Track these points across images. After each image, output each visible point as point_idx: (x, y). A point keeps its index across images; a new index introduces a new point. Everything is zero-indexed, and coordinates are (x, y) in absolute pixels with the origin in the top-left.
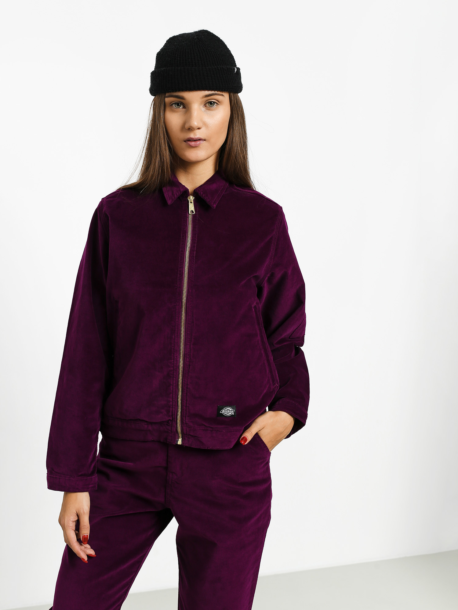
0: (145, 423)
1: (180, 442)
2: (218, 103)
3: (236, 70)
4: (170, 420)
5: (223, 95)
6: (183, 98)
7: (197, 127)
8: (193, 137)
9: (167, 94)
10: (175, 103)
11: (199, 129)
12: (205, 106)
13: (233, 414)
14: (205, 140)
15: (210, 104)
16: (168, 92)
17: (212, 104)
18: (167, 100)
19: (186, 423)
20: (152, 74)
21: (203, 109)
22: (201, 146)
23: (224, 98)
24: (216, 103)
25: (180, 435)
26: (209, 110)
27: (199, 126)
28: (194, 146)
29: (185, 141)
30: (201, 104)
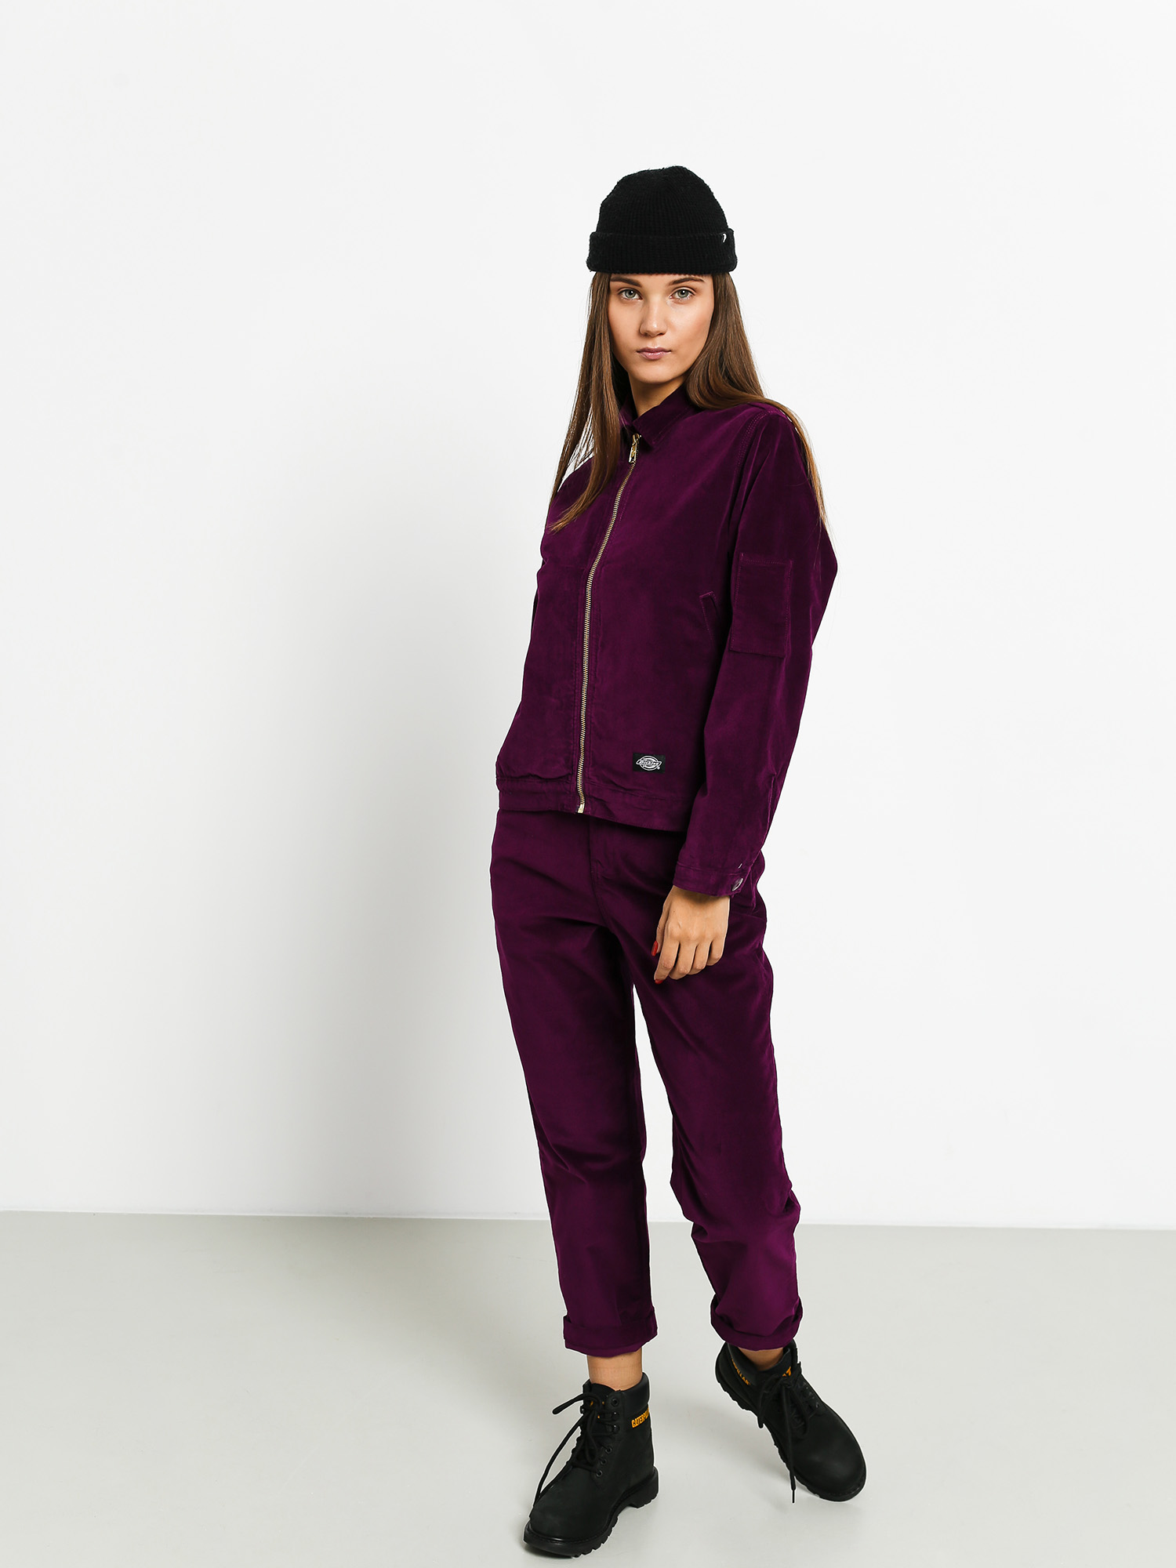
0: (539, 780)
1: (581, 810)
2: (694, 292)
3: (725, 237)
4: (569, 774)
5: (701, 280)
6: (637, 284)
7: (657, 332)
8: (652, 347)
9: (613, 276)
10: (626, 291)
11: (661, 334)
12: (673, 298)
13: (659, 768)
14: (670, 351)
15: (681, 293)
16: (615, 273)
17: (683, 294)
18: (614, 285)
19: (589, 778)
20: (593, 237)
21: (669, 301)
22: (663, 359)
23: (706, 285)
24: (691, 292)
25: (583, 799)
26: (679, 303)
27: (662, 330)
28: (652, 358)
29: (638, 352)
30: (667, 294)
